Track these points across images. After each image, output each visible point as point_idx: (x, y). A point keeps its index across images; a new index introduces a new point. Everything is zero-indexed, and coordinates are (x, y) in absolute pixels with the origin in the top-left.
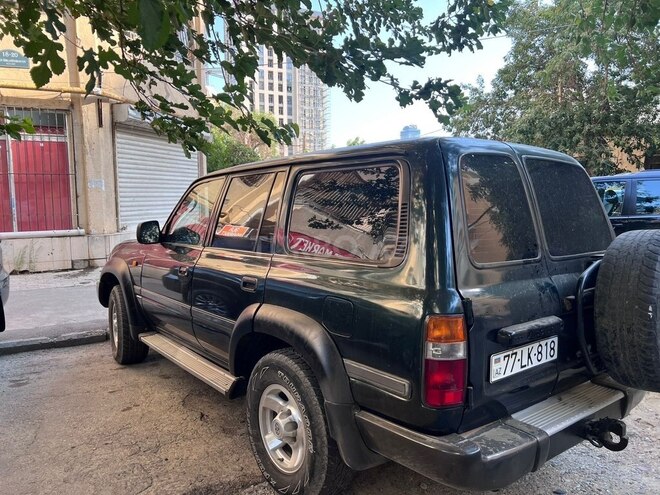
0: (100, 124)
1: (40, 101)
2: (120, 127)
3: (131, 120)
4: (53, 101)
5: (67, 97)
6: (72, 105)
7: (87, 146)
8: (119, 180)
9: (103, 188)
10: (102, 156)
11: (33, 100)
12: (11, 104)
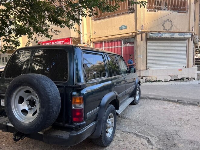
0: (142, 40)
1: (128, 36)
2: (149, 39)
3: (151, 37)
4: (131, 36)
5: (134, 34)
6: (135, 36)
7: (138, 46)
8: (148, 55)
9: (142, 57)
10: (142, 49)
11: (127, 36)
12: (123, 38)
